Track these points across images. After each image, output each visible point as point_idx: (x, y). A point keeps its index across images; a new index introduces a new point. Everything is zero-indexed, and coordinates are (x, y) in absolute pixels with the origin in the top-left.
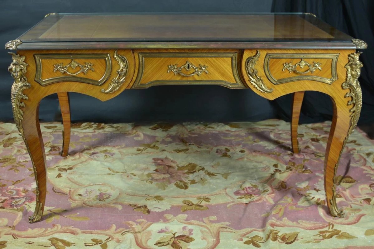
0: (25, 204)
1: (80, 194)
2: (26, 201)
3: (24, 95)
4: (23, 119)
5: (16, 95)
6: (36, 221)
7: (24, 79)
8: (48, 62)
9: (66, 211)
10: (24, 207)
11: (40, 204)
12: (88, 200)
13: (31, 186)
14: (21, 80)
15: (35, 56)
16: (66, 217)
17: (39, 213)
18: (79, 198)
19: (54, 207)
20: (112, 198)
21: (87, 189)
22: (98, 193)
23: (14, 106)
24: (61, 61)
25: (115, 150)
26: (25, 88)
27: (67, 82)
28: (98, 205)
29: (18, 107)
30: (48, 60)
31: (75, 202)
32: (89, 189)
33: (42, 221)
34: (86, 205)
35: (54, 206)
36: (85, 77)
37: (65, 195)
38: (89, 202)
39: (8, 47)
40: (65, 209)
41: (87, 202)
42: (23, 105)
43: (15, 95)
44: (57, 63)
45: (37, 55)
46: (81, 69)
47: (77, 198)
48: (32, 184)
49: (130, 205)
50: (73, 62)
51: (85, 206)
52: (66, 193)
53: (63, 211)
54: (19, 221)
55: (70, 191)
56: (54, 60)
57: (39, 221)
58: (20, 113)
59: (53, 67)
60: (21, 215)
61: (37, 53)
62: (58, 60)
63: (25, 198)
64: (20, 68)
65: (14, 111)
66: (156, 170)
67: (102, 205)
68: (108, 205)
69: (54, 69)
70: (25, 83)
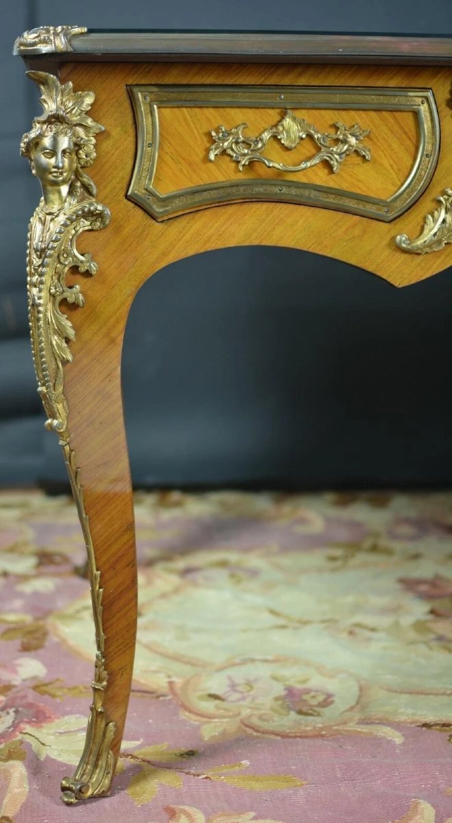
0: (21, 733)
1: (213, 692)
2: (22, 721)
3: (83, 255)
4: (70, 358)
5: (53, 248)
6: (94, 798)
7: (84, 186)
8: (185, 119)
9: (191, 754)
10: (21, 742)
11: (107, 725)
12: (256, 712)
13: (15, 672)
14: (70, 193)
15: (135, 90)
16: (207, 778)
17: (102, 763)
18: (217, 707)
19: (138, 743)
20: (340, 705)
21: (230, 678)
22: (279, 690)
23: (40, 298)
24: (238, 115)
25: (254, 560)
26: (85, 224)
27: (258, 205)
28: (303, 728)
29: (57, 304)
30: (185, 110)
31: (208, 722)
32: (239, 674)
33: (112, 795)
34: (257, 731)
35: (138, 740)
36: (332, 184)
37: (158, 697)
38: (260, 718)
39: (34, 44)
40: (184, 749)
41: (255, 721)
42: (75, 294)
43: (49, 252)
44: (221, 122)
45: (143, 89)
46: (319, 149)
47: (209, 706)
48: (20, 665)
49: (425, 725)
50: (288, 122)
51: (255, 734)
52: (159, 693)
53: (182, 755)
54: (23, 799)
55: (171, 683)
56: (210, 112)
57: (102, 796)
58: (60, 332)
59: (205, 139)
60: (21, 774)
61: (143, 82)
62: (228, 110)
63: (11, 711)
64: (74, 139)
65: (38, 320)
66: (432, 612)
67: (321, 729)
68: (341, 728)
69: (208, 151)
70: (91, 204)
